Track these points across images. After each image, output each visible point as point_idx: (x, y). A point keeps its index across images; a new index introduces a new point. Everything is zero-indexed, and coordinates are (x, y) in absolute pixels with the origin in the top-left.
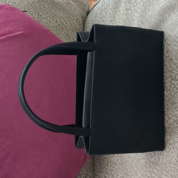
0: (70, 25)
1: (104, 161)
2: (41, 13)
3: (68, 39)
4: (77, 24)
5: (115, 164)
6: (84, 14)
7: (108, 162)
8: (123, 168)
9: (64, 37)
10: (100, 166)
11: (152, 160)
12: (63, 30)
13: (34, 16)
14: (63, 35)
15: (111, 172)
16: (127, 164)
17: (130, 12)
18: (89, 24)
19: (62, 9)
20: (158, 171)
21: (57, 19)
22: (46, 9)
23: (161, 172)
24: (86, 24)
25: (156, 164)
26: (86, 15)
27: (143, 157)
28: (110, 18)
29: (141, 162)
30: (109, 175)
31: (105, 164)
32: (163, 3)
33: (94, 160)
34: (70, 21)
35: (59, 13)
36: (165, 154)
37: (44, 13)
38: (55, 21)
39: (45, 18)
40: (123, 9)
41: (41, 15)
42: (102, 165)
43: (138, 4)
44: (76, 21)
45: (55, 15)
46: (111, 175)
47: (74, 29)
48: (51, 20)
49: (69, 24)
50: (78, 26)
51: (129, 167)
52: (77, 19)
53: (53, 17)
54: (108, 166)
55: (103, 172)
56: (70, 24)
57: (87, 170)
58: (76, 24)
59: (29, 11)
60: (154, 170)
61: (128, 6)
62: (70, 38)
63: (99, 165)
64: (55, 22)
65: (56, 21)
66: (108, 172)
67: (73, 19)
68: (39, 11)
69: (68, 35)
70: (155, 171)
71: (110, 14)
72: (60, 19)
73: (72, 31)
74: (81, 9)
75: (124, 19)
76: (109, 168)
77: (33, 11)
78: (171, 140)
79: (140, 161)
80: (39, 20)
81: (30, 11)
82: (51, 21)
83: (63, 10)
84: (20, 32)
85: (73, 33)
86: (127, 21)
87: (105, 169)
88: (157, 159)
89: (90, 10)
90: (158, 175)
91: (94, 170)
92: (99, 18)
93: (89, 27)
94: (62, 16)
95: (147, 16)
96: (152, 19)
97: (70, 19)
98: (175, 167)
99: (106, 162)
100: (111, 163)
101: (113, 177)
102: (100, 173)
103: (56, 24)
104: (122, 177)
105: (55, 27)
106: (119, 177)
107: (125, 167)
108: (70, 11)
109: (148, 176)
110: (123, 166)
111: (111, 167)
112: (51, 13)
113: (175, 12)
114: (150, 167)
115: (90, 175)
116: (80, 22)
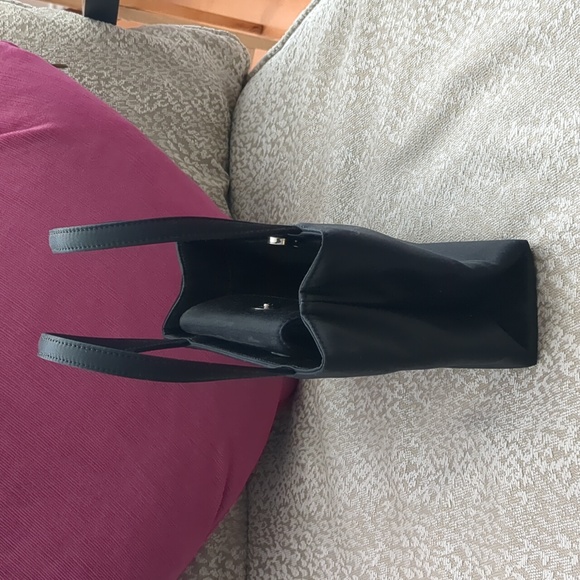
0: (191, 112)
1: (279, 513)
2: (106, 74)
3: (185, 152)
4: (211, 112)
5: (311, 518)
6: (233, 83)
7: (291, 516)
8: (334, 529)
9: (172, 146)
10: (267, 531)
11: (409, 501)
12: (171, 128)
13: (85, 80)
14: (171, 140)
15: (299, 544)
16: (346, 516)
17: (367, 81)
18: (248, 114)
19: (169, 65)
20: (430, 529)
21: (155, 94)
22: (122, 62)
23: (439, 533)
26: (238, 84)
27: (390, 493)
28: (310, 96)
29: (385, 506)
30: (293, 552)
31: (282, 523)
32: (459, 59)
33: (248, 513)
34: (193, 102)
35: (161, 77)
36: (450, 480)
37: (116, 74)
38: (148, 98)
39: (119, 87)
40: (349, 74)
41: (107, 80)
42: (272, 526)
43: (390, 61)
44: (210, 103)
45: (148, 82)
46: (297, 553)
47: (203, 125)
48: (135, 94)
49: (187, 108)
50: (213, 116)
51: (352, 525)
52: (212, 97)
53: (143, 87)
54: (290, 528)
55: (275, 546)
56: (190, 109)
57: (227, 541)
58: (209, 110)
59: (72, 64)
60: (416, 527)
61: (364, 64)
62: (191, 152)
63: (263, 526)
64: (149, 102)
65: (151, 97)
66: (291, 544)
67: (200, 94)
68: (102, 68)
69: (184, 141)
70: (421, 530)
71: (310, 84)
72: (163, 94)
73: (198, 129)
74: (226, 68)
75: (351, 102)
76: (291, 534)
77: (85, 67)
80: (100, 92)
81: (76, 66)
82: (135, 97)
83: (173, 68)
84: (45, 126)
85: (201, 136)
86: (358, 106)
87: (282, 536)
88: (427, 497)
89: (250, 71)
90: (431, 541)
91: (248, 541)
92: (278, 95)
93: (247, 120)
94: (168, 85)
95: (414, 95)
96: (425, 101)
97: (191, 95)
98: (477, 515)
99: (286, 516)
100: (300, 519)
101: (305, 559)
102: (267, 549)
103: (151, 106)
104: (332, 554)
105: (146, 116)
106: (322, 556)
107: (341, 524)
108: (192, 71)
109: (402, 548)
110: (333, 525)
111: (299, 530)
112: (138, 74)
113: (490, 84)
114: (406, 519)
115: (236, 557)
116: (221, 106)
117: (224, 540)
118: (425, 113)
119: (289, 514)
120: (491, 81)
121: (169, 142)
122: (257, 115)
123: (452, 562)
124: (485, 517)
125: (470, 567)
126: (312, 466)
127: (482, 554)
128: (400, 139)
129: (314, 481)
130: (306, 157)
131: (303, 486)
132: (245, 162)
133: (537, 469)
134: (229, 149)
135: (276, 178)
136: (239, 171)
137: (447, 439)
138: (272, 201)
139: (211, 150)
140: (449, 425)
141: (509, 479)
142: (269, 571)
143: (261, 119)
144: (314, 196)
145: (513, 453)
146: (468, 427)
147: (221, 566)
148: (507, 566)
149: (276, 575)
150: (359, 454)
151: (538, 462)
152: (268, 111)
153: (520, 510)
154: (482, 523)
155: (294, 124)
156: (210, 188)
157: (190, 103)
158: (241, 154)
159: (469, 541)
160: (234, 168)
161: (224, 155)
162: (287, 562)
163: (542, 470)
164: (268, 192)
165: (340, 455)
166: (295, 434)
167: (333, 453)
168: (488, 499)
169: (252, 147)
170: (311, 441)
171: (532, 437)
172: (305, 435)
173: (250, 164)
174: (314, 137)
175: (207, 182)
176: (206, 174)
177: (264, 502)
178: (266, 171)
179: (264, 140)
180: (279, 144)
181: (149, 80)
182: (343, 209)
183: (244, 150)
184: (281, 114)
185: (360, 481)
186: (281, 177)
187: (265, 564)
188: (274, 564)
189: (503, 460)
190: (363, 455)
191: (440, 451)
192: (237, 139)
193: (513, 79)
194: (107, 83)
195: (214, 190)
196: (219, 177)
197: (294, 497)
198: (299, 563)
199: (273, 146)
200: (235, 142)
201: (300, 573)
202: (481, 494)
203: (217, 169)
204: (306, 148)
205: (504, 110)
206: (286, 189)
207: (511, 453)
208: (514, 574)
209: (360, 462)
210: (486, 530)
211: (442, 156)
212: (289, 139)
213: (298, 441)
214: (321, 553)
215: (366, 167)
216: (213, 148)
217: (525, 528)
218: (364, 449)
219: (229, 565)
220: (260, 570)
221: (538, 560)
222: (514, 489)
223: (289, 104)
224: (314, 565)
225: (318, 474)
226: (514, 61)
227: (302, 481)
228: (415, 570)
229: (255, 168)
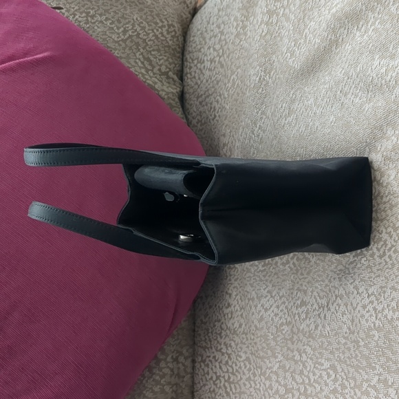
0: (153, 38)
1: (214, 326)
2: (92, 12)
3: (149, 67)
4: (169, 37)
5: (235, 332)
6: (185, 14)
7: (222, 329)
8: (249, 341)
9: (140, 63)
10: (207, 337)
11: (301, 328)
12: (139, 50)
13: (77, 17)
14: (139, 59)
15: (227, 349)
16: (257, 334)
17: (274, 19)
18: (195, 38)
19: (138, 4)
20: (314, 350)
21: (127, 26)
22: (103, 3)
23: (320, 353)
24: (188, 36)
25: (310, 336)
26: (189, 15)
27: (288, 320)
28: (236, 28)
29: (283, 330)
30: (223, 354)
31: (216, 333)
32: (339, 6)
33: (194, 323)
34: (155, 31)
35: (132, 13)
36: (327, 316)
37: (99, 12)
38: (122, 29)
39: (101, 22)
40: (262, 13)
41: (93, 17)
42: (210, 334)
43: (291, 4)
44: (167, 30)
45: (123, 17)
46: (226, 355)
47: (162, 47)
48: (113, 26)
49: (151, 35)
50: (170, 40)
51: (260, 341)
52: (169, 26)
53: (119, 22)
54: (221, 337)
55: (211, 348)
56: (153, 36)
57: (179, 343)
58: (167, 36)
59: (68, 6)
60: (305, 347)
61: (272, 6)
62: (154, 67)
63: (204, 333)
64: (123, 31)
65: (125, 29)
66: (222, 349)
67: (160, 24)
68: (89, 8)
69: (148, 60)
70: (309, 350)
71: (236, 19)
72: (133, 25)
73: (159, 50)
74: (180, 4)
75: (264, 34)
76: (222, 341)
77: (77, 8)
78: (341, 289)
79: (282, 328)
80: (88, 26)
81: (70, 7)
82: (113, 28)
83: (141, 6)
84: (46, 54)
85: (161, 55)
86: (268, 37)
87: (216, 342)
88: (312, 326)
89: (198, 5)
90: (314, 358)
91: (194, 343)
92: (215, 25)
93: (195, 43)
94: (137, 19)
95: (307, 31)
96: (315, 36)
97: (154, 25)
98: (346, 344)
99: (219, 328)
100: (228, 331)
101: (231, 360)
102: (207, 350)
103: (124, 35)
104: (248, 359)
105: (121, 43)
106: (242, 360)
107: (253, 339)
108: (154, 8)
109: (294, 360)
110: (249, 338)
111: (227, 339)
112: (115, 12)
113: (360, 26)
114: (299, 340)
115: (187, 354)
116: (176, 33)
117: (177, 342)
118: (314, 45)
119: (221, 327)
120: (361, 23)
121: (137, 61)
122: (201, 39)
123: (328, 374)
124: (351, 346)
125: (340, 379)
126: (236, 295)
127: (348, 372)
128: (296, 63)
129: (237, 306)
130: (233, 73)
131: (229, 309)
132: (193, 74)
133: (386, 316)
134: (183, 64)
135: (213, 87)
136: (189, 80)
137: (327, 285)
138: (211, 104)
139: (169, 65)
140: (328, 276)
141: (367, 320)
142: (208, 366)
143: (203, 42)
144: (238, 102)
145: (372, 302)
146: (340, 279)
147: (176, 360)
148: (364, 383)
149: (212, 369)
150: (266, 290)
151: (386, 311)
152: (208, 37)
153: (374, 344)
154: (349, 349)
155: (225, 48)
156: (168, 93)
157: (153, 32)
158: (190, 68)
159: (340, 361)
160: (186, 78)
161: (179, 68)
162: (219, 361)
163: (389, 317)
164: (208, 96)
165: (254, 290)
166: (226, 271)
167: (249, 288)
168: (353, 333)
169: (198, 62)
170: (236, 277)
171: (384, 292)
172: (232, 273)
173: (196, 75)
174: (239, 58)
175: (166, 89)
176: (165, 83)
177: (205, 317)
178: (207, 81)
179: (205, 59)
180: (215, 62)
181: (123, 16)
182: (257, 113)
183: (192, 65)
184: (217, 39)
185: (266, 310)
186: (217, 87)
187: (205, 361)
188: (211, 361)
189: (364, 307)
190: (268, 292)
191: (322, 294)
192: (188, 57)
193: (377, 23)
194: (93, 19)
195: (170, 95)
196: (174, 85)
197: (224, 315)
198: (227, 362)
199: (211, 63)
200: (186, 58)
201: (228, 369)
202: (349, 329)
203: (173, 79)
204: (233, 66)
205: (370, 46)
206: (220, 96)
207: (370, 302)
208: (368, 389)
209: (266, 296)
210: (351, 355)
211: (327, 78)
212: (222, 59)
213: (227, 276)
214: (241, 357)
215: (273, 83)
216: (170, 64)
217: (377, 357)
218: (270, 288)
219: (181, 359)
220: (202, 364)
221: (386, 381)
222: (370, 329)
223: (222, 33)
224: (236, 365)
225: (240, 301)
226: (378, 9)
227: (229, 305)
228: (303, 377)
229: (199, 79)
